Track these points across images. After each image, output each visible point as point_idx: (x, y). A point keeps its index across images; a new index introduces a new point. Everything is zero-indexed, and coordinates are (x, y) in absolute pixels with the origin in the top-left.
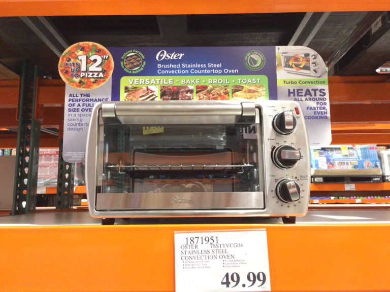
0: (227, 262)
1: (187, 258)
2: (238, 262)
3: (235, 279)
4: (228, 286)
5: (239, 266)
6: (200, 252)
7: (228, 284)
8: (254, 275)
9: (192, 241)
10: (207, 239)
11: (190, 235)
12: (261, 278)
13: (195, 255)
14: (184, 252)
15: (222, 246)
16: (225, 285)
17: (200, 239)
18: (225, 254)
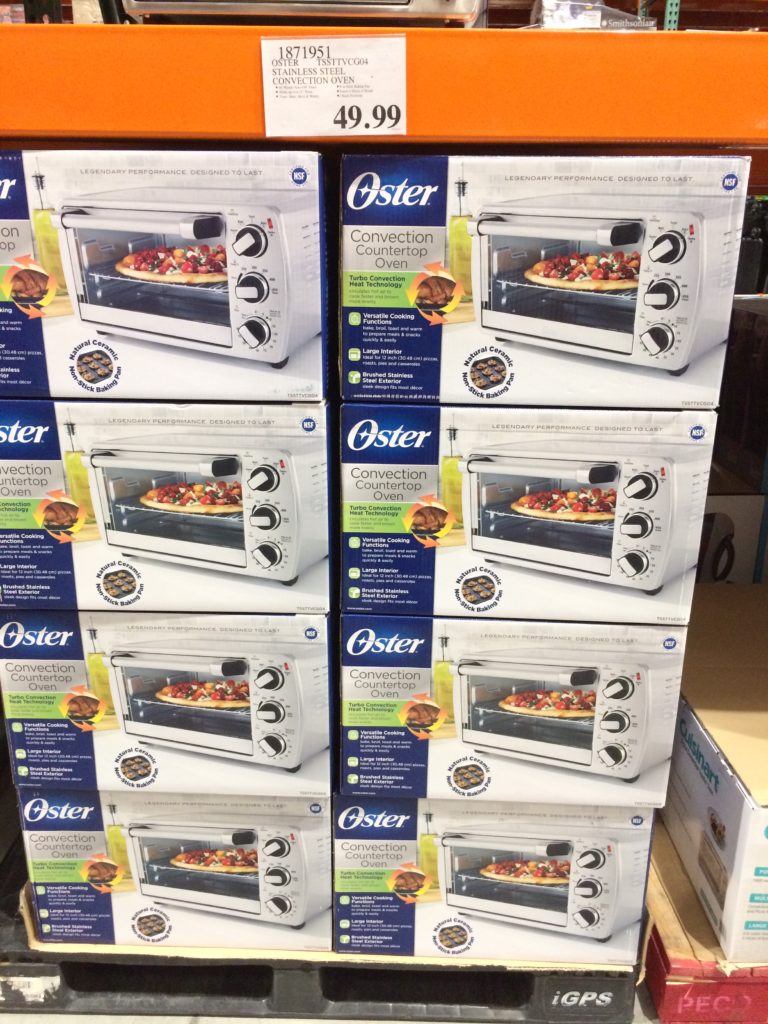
0: (342, 89)
1: (281, 81)
2: (360, 89)
3: (355, 115)
4: (343, 127)
5: (361, 96)
6: (301, 72)
7: (343, 123)
8: (383, 109)
9: (289, 52)
10: (313, 51)
11: (286, 43)
12: (394, 115)
13: (294, 76)
14: (277, 71)
15: (336, 62)
16: (340, 125)
17: (302, 50)
18: (340, 76)
